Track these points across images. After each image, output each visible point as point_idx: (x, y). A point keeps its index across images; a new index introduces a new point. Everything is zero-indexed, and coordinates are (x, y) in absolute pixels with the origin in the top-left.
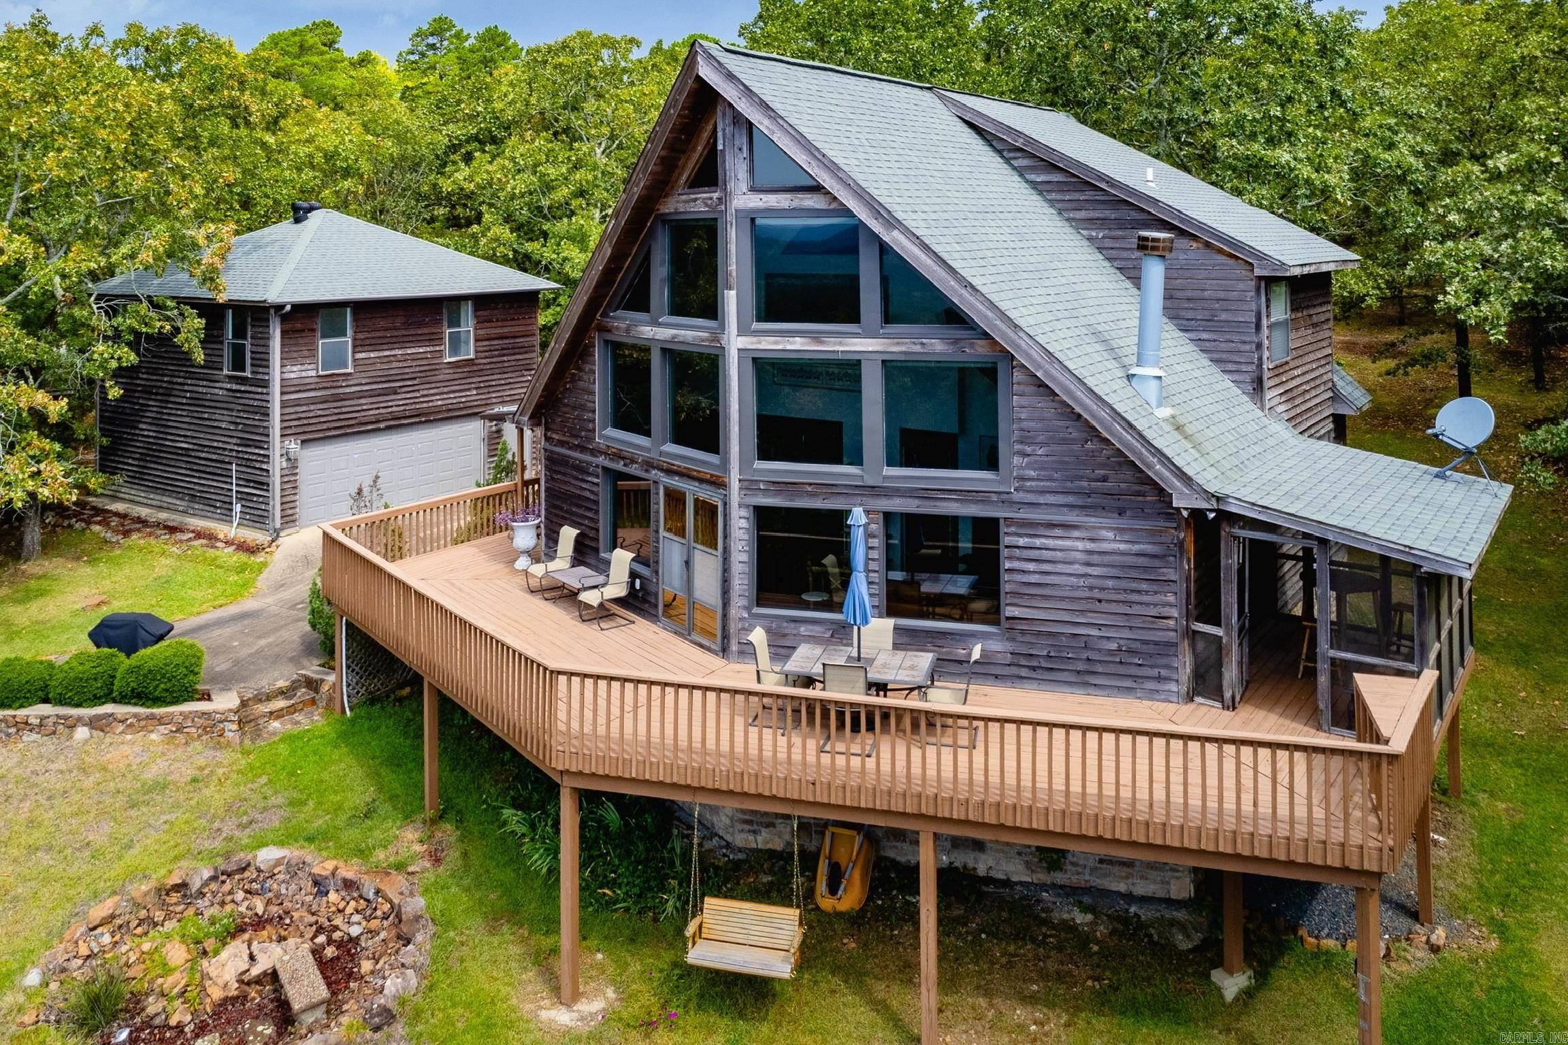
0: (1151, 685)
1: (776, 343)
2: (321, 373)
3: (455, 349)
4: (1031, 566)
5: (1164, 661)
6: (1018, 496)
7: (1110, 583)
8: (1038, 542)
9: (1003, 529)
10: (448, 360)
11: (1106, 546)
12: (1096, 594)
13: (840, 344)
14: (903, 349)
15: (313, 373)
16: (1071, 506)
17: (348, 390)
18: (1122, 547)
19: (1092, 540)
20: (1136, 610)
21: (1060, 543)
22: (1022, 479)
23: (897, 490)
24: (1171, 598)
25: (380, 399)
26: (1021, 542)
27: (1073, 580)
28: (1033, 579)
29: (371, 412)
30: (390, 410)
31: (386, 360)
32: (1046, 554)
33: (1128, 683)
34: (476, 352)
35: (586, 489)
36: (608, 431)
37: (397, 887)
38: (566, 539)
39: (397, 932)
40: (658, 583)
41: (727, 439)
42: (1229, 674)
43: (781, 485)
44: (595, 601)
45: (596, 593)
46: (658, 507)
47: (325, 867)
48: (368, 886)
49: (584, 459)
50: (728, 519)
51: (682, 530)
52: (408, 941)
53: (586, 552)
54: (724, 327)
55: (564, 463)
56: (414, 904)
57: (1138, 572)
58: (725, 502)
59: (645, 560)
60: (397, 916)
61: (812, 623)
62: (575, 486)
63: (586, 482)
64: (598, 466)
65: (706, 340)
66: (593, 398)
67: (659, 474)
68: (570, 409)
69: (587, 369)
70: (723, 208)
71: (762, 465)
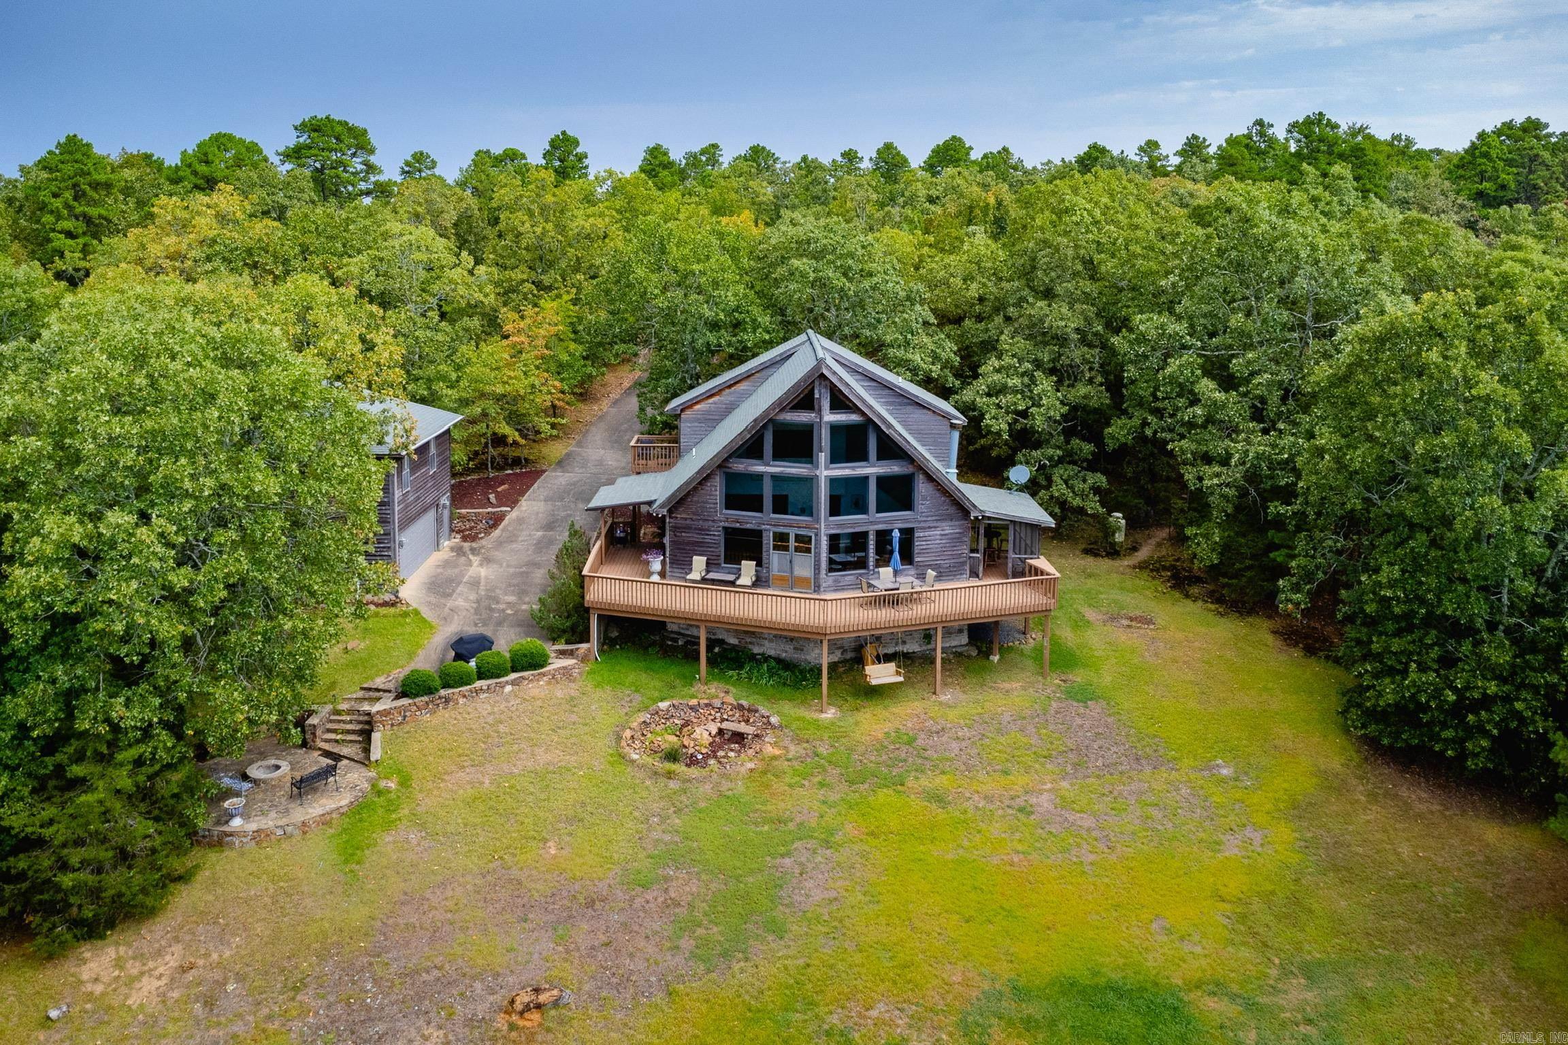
0: (958, 577)
1: (839, 472)
3: (432, 467)
4: (924, 543)
5: (961, 568)
6: (921, 519)
7: (947, 545)
8: (925, 534)
9: (914, 532)
10: (430, 473)
11: (947, 532)
12: (942, 549)
13: (862, 470)
14: (884, 471)
16: (937, 520)
18: (951, 532)
19: (942, 531)
20: (954, 553)
21: (933, 533)
22: (922, 513)
23: (879, 522)
24: (965, 547)
26: (922, 534)
27: (937, 546)
28: (925, 547)
29: (414, 512)
30: (418, 509)
32: (928, 538)
34: (436, 466)
35: (708, 539)
36: (724, 511)
37: (730, 699)
38: (699, 562)
39: (749, 710)
40: (768, 572)
41: (819, 510)
42: (981, 568)
43: (840, 526)
44: (749, 583)
45: (746, 579)
46: (768, 540)
47: (694, 702)
48: (717, 703)
49: (706, 525)
50: (818, 542)
51: (786, 549)
52: (756, 711)
53: (710, 565)
54: (817, 467)
55: (687, 528)
56: (744, 703)
57: (956, 540)
58: (816, 535)
59: (759, 564)
60: (741, 707)
61: (850, 576)
62: (698, 538)
63: (708, 534)
64: (719, 527)
65: (805, 472)
66: (715, 497)
67: (768, 527)
68: (694, 503)
69: (709, 485)
70: (818, 420)
71: (831, 518)
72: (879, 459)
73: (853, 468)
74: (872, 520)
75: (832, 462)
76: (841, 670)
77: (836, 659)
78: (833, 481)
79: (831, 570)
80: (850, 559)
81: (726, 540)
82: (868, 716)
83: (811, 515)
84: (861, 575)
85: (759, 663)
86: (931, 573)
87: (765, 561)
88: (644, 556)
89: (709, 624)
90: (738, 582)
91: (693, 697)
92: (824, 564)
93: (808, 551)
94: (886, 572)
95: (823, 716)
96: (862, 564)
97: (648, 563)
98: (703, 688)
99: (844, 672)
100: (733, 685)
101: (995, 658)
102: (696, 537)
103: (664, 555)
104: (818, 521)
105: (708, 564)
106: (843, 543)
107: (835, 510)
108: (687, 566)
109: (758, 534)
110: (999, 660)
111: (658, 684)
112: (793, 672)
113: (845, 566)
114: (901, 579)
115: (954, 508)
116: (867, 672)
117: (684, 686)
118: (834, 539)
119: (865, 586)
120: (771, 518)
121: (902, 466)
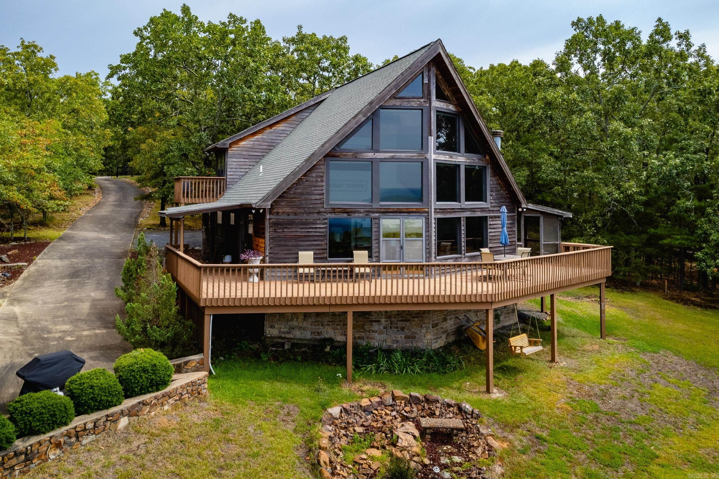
1: (442, 157)
4: (493, 230)
6: (490, 209)
8: (494, 222)
9: (488, 220)
13: (456, 159)
14: (469, 161)
21: (497, 222)
22: (491, 203)
23: (468, 209)
24: (514, 236)
28: (493, 234)
32: (495, 226)
35: (312, 232)
36: (331, 203)
37: (400, 393)
38: (306, 257)
40: (378, 261)
41: (429, 193)
43: (443, 211)
46: (377, 229)
47: (365, 402)
48: (389, 399)
49: (310, 218)
50: (428, 224)
54: (427, 151)
55: (291, 223)
58: (427, 218)
59: (371, 253)
61: (450, 260)
62: (302, 232)
63: (313, 228)
64: (326, 219)
65: (415, 156)
66: (321, 188)
67: (377, 215)
68: (297, 196)
69: (314, 175)
70: (428, 105)
71: (438, 203)
72: (466, 150)
73: (451, 156)
74: (463, 207)
79: (439, 253)
83: (421, 200)
84: (457, 259)
87: (374, 249)
92: (434, 250)
103: (264, 254)
104: (428, 204)
105: (316, 258)
107: (440, 195)
108: (293, 262)
115: (508, 200)
117: (332, 387)
118: (439, 223)
120: (381, 205)
121: (480, 159)
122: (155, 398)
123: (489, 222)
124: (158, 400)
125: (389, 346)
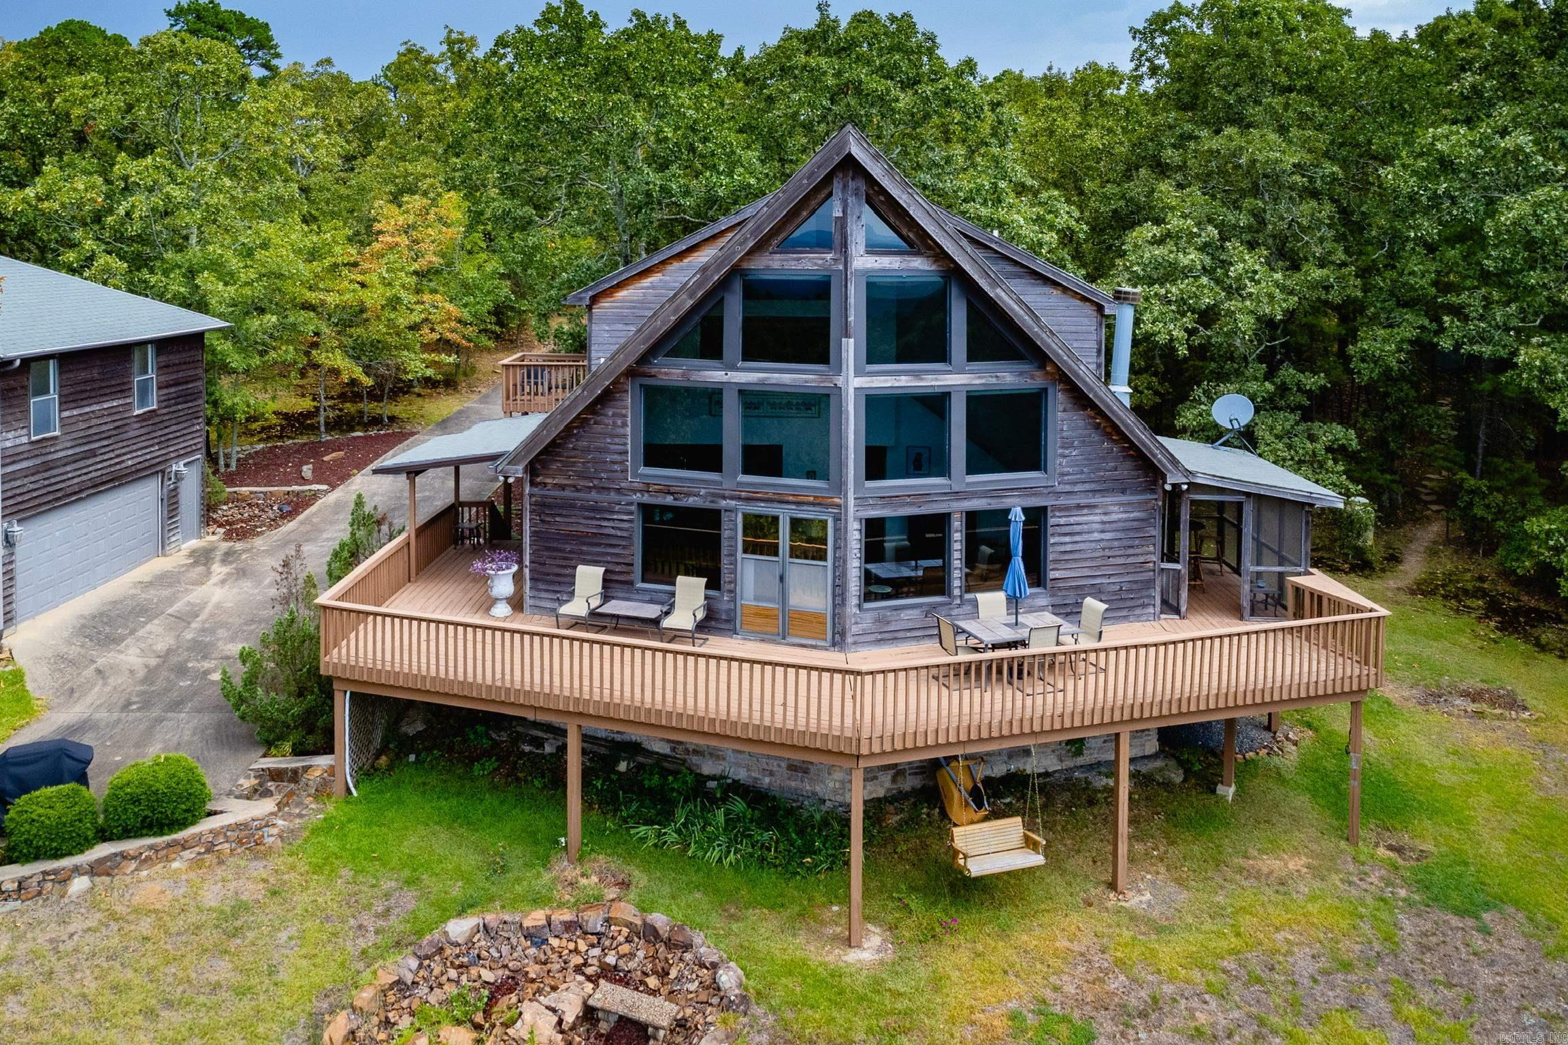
0: (1138, 612)
1: (886, 381)
2: (33, 438)
3: (143, 402)
4: (1067, 539)
5: (1145, 593)
6: (1060, 488)
7: (1116, 544)
8: (1072, 520)
9: (1050, 514)
10: (137, 412)
11: (1114, 517)
12: (1107, 553)
13: (936, 380)
14: (983, 381)
15: (25, 440)
16: (1094, 491)
17: (55, 456)
18: (1124, 516)
19: (1105, 514)
20: (1131, 560)
21: (1085, 518)
22: (1063, 475)
23: (976, 492)
24: (1151, 548)
25: (82, 464)
26: (1062, 521)
27: (1093, 544)
28: (1068, 548)
29: (76, 481)
30: (90, 476)
31: (86, 417)
32: (1077, 528)
33: (1124, 613)
34: (159, 402)
35: (608, 527)
36: (643, 470)
37: (627, 912)
38: (589, 578)
39: (670, 944)
40: (734, 600)
41: (842, 465)
42: (1184, 594)
43: (887, 500)
44: (689, 624)
45: (683, 618)
46: (733, 533)
47: (536, 918)
48: (594, 920)
49: (604, 499)
50: (841, 533)
51: (773, 550)
52: (687, 947)
53: (610, 587)
54: (839, 371)
55: (568, 506)
56: (659, 919)
57: (1133, 531)
58: (837, 519)
59: (714, 583)
60: (650, 934)
61: (910, 609)
62: (587, 526)
63: (609, 520)
64: (631, 504)
65: (813, 381)
66: (622, 440)
67: (734, 502)
68: (579, 453)
69: (610, 413)
70: (841, 267)
71: (871, 484)
72: (973, 356)
73: (916, 374)
74: (956, 488)
75: (870, 360)
76: (893, 820)
77: (881, 793)
78: (875, 403)
79: (868, 597)
80: (906, 572)
81: (646, 531)
82: (963, 957)
83: (826, 477)
84: (934, 607)
85: (712, 801)
86: (1095, 607)
87: (725, 577)
88: (478, 565)
89: (585, 723)
90: (667, 623)
91: (538, 901)
92: (854, 585)
93: (822, 556)
94: (992, 602)
95: (853, 956)
96: (936, 584)
97: (484, 579)
98: (572, 872)
99: (899, 829)
100: (646, 865)
101: (1228, 792)
102: (585, 526)
103: (520, 562)
104: (840, 488)
105: (606, 582)
106: (892, 541)
107: (876, 466)
108: (563, 585)
109: (712, 518)
110: (1236, 794)
111: (470, 860)
112: (782, 829)
113: (899, 588)
114: (1028, 620)
115: (1129, 464)
116: (959, 844)
117: (529, 865)
118: (874, 528)
119: (947, 633)
120: (739, 484)
121: (1021, 374)
122: (151, 847)
123: (1052, 521)
124: (157, 851)
125: (756, 779)
